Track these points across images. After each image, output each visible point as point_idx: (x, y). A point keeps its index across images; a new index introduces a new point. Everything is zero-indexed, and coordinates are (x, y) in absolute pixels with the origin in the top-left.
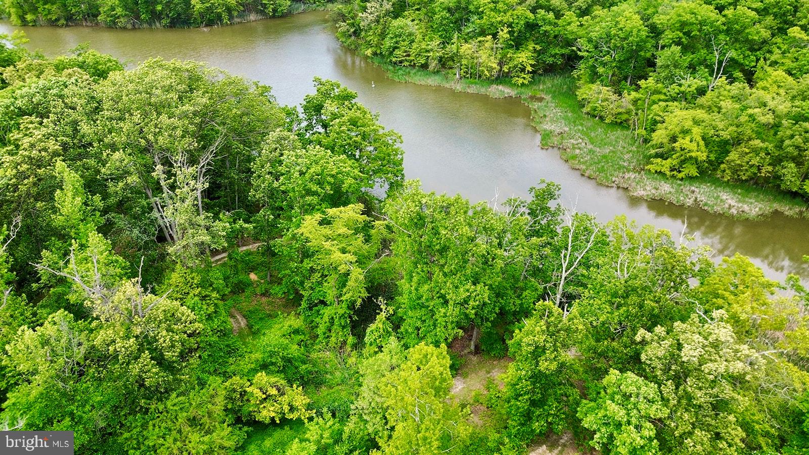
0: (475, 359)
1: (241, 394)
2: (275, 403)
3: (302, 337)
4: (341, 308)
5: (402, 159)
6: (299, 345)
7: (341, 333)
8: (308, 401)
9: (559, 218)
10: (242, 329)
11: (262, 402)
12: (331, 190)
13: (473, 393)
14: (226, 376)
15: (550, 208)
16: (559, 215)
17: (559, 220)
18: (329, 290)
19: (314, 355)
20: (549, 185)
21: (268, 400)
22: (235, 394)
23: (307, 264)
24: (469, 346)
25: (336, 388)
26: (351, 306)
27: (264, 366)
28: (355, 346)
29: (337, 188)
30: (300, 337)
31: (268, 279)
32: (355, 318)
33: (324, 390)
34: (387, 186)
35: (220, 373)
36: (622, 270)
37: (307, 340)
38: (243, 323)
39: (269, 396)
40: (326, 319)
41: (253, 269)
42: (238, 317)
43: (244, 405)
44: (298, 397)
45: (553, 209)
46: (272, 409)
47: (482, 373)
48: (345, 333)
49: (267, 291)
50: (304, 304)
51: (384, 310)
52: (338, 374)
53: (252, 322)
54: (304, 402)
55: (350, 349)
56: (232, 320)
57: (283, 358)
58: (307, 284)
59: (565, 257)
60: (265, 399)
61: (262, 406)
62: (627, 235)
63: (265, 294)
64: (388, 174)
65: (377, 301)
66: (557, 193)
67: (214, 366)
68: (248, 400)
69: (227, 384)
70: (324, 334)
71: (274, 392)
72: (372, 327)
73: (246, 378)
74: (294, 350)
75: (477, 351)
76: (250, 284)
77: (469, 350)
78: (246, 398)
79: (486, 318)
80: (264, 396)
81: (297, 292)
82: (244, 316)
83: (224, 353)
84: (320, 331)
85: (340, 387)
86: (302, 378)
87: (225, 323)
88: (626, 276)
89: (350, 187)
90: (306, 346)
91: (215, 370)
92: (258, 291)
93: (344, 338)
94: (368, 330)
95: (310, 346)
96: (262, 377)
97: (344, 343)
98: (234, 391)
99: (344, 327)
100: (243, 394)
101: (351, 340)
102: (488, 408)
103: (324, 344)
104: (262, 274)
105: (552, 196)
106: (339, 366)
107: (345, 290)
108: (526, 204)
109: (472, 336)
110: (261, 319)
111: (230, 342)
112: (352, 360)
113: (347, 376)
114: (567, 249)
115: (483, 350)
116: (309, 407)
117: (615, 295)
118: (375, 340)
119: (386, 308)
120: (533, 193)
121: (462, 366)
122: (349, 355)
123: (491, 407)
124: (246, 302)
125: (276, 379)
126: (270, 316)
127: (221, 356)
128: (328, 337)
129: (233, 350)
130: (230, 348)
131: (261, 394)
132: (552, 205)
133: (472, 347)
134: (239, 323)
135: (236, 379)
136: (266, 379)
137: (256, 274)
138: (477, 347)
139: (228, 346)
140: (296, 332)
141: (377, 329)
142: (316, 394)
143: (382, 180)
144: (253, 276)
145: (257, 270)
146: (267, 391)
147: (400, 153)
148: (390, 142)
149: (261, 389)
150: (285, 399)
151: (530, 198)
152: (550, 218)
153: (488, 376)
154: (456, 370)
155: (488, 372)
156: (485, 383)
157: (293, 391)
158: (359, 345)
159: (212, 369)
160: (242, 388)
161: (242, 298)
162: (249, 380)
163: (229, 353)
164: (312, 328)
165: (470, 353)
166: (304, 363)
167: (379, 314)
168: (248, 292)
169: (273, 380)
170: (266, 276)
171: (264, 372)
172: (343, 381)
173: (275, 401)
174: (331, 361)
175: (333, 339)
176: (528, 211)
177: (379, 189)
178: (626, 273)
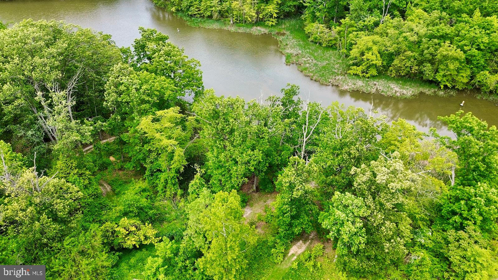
0: (256, 195)
1: (112, 233)
2: (135, 236)
3: (148, 193)
4: (171, 173)
5: (201, 77)
6: (146, 198)
7: (173, 188)
8: (156, 232)
9: (300, 106)
10: (109, 192)
11: (126, 236)
12: (158, 100)
13: (257, 215)
14: (101, 223)
15: (294, 101)
16: (299, 104)
17: (300, 108)
18: (162, 162)
19: (157, 204)
20: (292, 87)
21: (130, 235)
22: (108, 233)
23: (147, 147)
24: (252, 188)
25: (173, 222)
26: (178, 171)
27: (126, 214)
28: (182, 196)
29: (161, 98)
30: (147, 193)
31: (122, 159)
32: (181, 178)
33: (165, 224)
34: (193, 94)
35: (97, 221)
36: (338, 134)
37: (151, 195)
38: (109, 188)
39: (131, 232)
40: (162, 180)
41: (111, 154)
42: (105, 185)
43: (115, 239)
44: (149, 230)
45: (296, 101)
46: (133, 239)
47: (262, 203)
48: (176, 188)
49: (122, 167)
50: (147, 173)
51: (199, 172)
52: (173, 213)
53: (114, 187)
54: (153, 233)
55: (179, 198)
56: (101, 187)
57: (137, 207)
58: (148, 160)
59: (305, 129)
60: (128, 234)
61: (127, 238)
62: (339, 113)
63: (121, 169)
64: (193, 86)
65: (194, 167)
66: (297, 91)
67: (93, 217)
68: (117, 236)
69: (102, 227)
70: (162, 190)
71: (133, 229)
72: (192, 182)
73: (114, 222)
74: (144, 202)
75: (258, 190)
76: (110, 163)
77: (253, 190)
78: (115, 235)
79: (261, 170)
80: (127, 232)
81: (142, 166)
82: (109, 184)
83: (98, 208)
84: (159, 189)
85: (175, 221)
86: (151, 218)
87: (97, 189)
88: (341, 137)
89: (169, 97)
90: (151, 199)
91: (94, 220)
92: (116, 167)
93: (175, 191)
94: (190, 185)
95: (154, 198)
96: (125, 221)
97: (176, 194)
98: (107, 231)
99: (174, 185)
100: (114, 232)
101: (180, 192)
102: (266, 223)
103: (163, 196)
104: (118, 156)
105: (294, 93)
106: (174, 208)
107: (172, 162)
108: (280, 99)
109: (254, 181)
110: (120, 185)
111: (102, 201)
112: (181, 204)
113: (179, 214)
114: (306, 125)
115: (261, 189)
116: (157, 236)
117: (335, 149)
118: (195, 190)
119: (200, 170)
120: (283, 92)
121: (249, 200)
122: (179, 201)
123: (268, 222)
124: (108, 175)
125: (134, 221)
126: (126, 182)
127: (96, 211)
128: (165, 191)
129: (104, 206)
130: (102, 205)
131: (125, 231)
132: (295, 98)
133: (255, 188)
134: (106, 189)
135: (108, 224)
136: (127, 222)
137: (113, 157)
138: (257, 188)
139: (100, 204)
140: (144, 190)
141: (196, 183)
142: (160, 227)
143: (190, 90)
144: (112, 158)
145: (114, 154)
146: (129, 229)
147: (200, 73)
148: (193, 66)
149: (125, 228)
150: (141, 232)
151: (282, 96)
152: (294, 107)
153: (265, 204)
154: (246, 203)
155: (265, 202)
156: (263, 208)
157: (146, 227)
158: (185, 194)
159: (91, 220)
160: (112, 229)
161: (106, 173)
162: (116, 224)
163: (102, 208)
164: (154, 187)
165: (254, 192)
166: (151, 209)
167: (196, 174)
168: (110, 169)
169: (132, 221)
170: (121, 157)
171: (126, 218)
172: (177, 218)
173: (135, 235)
174: (168, 206)
175: (168, 193)
176: (281, 103)
177: (188, 97)
178: (340, 135)
